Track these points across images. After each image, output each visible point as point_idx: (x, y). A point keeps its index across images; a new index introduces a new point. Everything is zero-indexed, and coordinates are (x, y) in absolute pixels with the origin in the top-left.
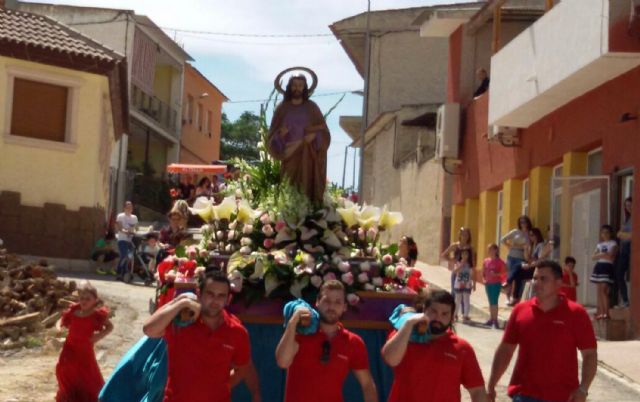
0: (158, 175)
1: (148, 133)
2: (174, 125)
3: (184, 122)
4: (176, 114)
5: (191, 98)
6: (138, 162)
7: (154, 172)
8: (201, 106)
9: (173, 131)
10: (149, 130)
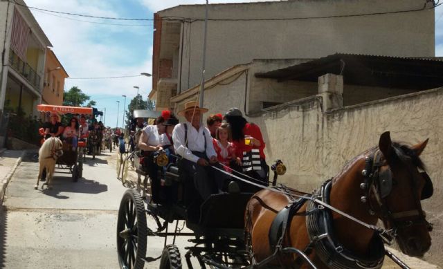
0: (27, 116)
1: (21, 87)
2: (39, 85)
3: (45, 84)
4: (40, 78)
5: (49, 71)
6: (14, 106)
7: (25, 114)
8: (54, 77)
9: (38, 89)
10: (22, 85)
